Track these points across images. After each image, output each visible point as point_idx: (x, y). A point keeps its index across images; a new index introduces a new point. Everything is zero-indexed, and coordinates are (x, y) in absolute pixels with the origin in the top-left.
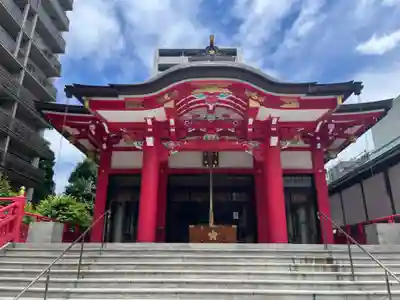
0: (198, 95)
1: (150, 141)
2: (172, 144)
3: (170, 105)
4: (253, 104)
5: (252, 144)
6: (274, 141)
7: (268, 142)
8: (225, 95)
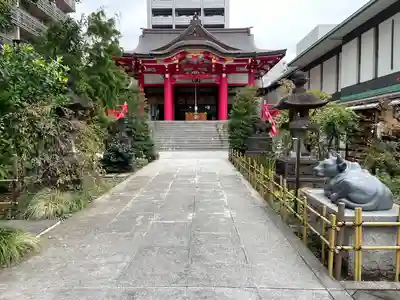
0: (189, 56)
1: (167, 76)
2: (176, 76)
3: (177, 61)
4: (214, 61)
5: (214, 76)
6: (224, 75)
7: (221, 76)
8: (201, 56)
